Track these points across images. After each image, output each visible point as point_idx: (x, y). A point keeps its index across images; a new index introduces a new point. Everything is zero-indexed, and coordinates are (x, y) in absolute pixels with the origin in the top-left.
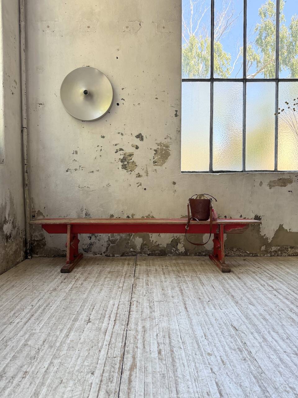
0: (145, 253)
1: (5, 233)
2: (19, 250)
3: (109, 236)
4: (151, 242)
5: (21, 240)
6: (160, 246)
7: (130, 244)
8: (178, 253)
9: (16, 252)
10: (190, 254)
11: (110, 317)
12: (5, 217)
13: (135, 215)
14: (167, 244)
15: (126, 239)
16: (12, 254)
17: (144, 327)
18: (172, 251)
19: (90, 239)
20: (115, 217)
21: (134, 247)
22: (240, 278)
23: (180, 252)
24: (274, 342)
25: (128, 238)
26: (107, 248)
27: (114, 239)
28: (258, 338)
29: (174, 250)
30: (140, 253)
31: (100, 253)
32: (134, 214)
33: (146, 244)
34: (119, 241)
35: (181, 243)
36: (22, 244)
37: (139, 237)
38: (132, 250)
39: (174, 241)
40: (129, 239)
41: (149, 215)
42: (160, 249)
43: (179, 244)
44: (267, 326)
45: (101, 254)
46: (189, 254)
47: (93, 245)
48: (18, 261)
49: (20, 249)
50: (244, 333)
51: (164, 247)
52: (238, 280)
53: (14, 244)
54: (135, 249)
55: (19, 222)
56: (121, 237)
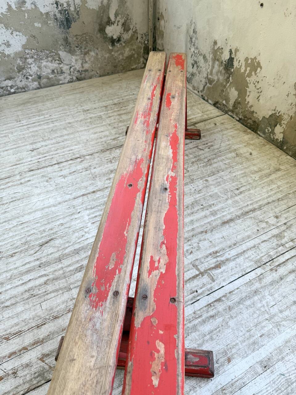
0: (237, 114)
1: (110, 35)
2: (136, 56)
3: (208, 72)
4: (246, 103)
5: (141, 46)
6: (255, 115)
7: (224, 93)
8: (272, 137)
9: (130, 57)
10: (287, 148)
11: (46, 156)
12: (109, 18)
13: (238, 50)
14: (264, 117)
15: (222, 84)
16: (123, 59)
17: (29, 181)
18: (267, 130)
19: (193, 68)
20: (218, 46)
21: (227, 100)
22: (224, 223)
23: (276, 138)
24: (21, 282)
25: (225, 84)
26: (204, 87)
27: (212, 78)
28: (28, 266)
29: (268, 130)
30: (232, 111)
31: (198, 90)
32: (238, 48)
33: (239, 103)
34: (215, 84)
35: (281, 126)
36: (142, 51)
37: (235, 89)
38: (224, 102)
39: (274, 117)
40: (225, 86)
41: (255, 58)
42: (253, 119)
43: (278, 125)
44: (61, 272)
45: (198, 92)
46: (285, 148)
47: (194, 76)
48: (132, 67)
49: (138, 54)
50: (35, 253)
51: (259, 119)
52: (219, 222)
53: (127, 49)
54: (227, 103)
55: (136, 24)
56: (218, 80)
